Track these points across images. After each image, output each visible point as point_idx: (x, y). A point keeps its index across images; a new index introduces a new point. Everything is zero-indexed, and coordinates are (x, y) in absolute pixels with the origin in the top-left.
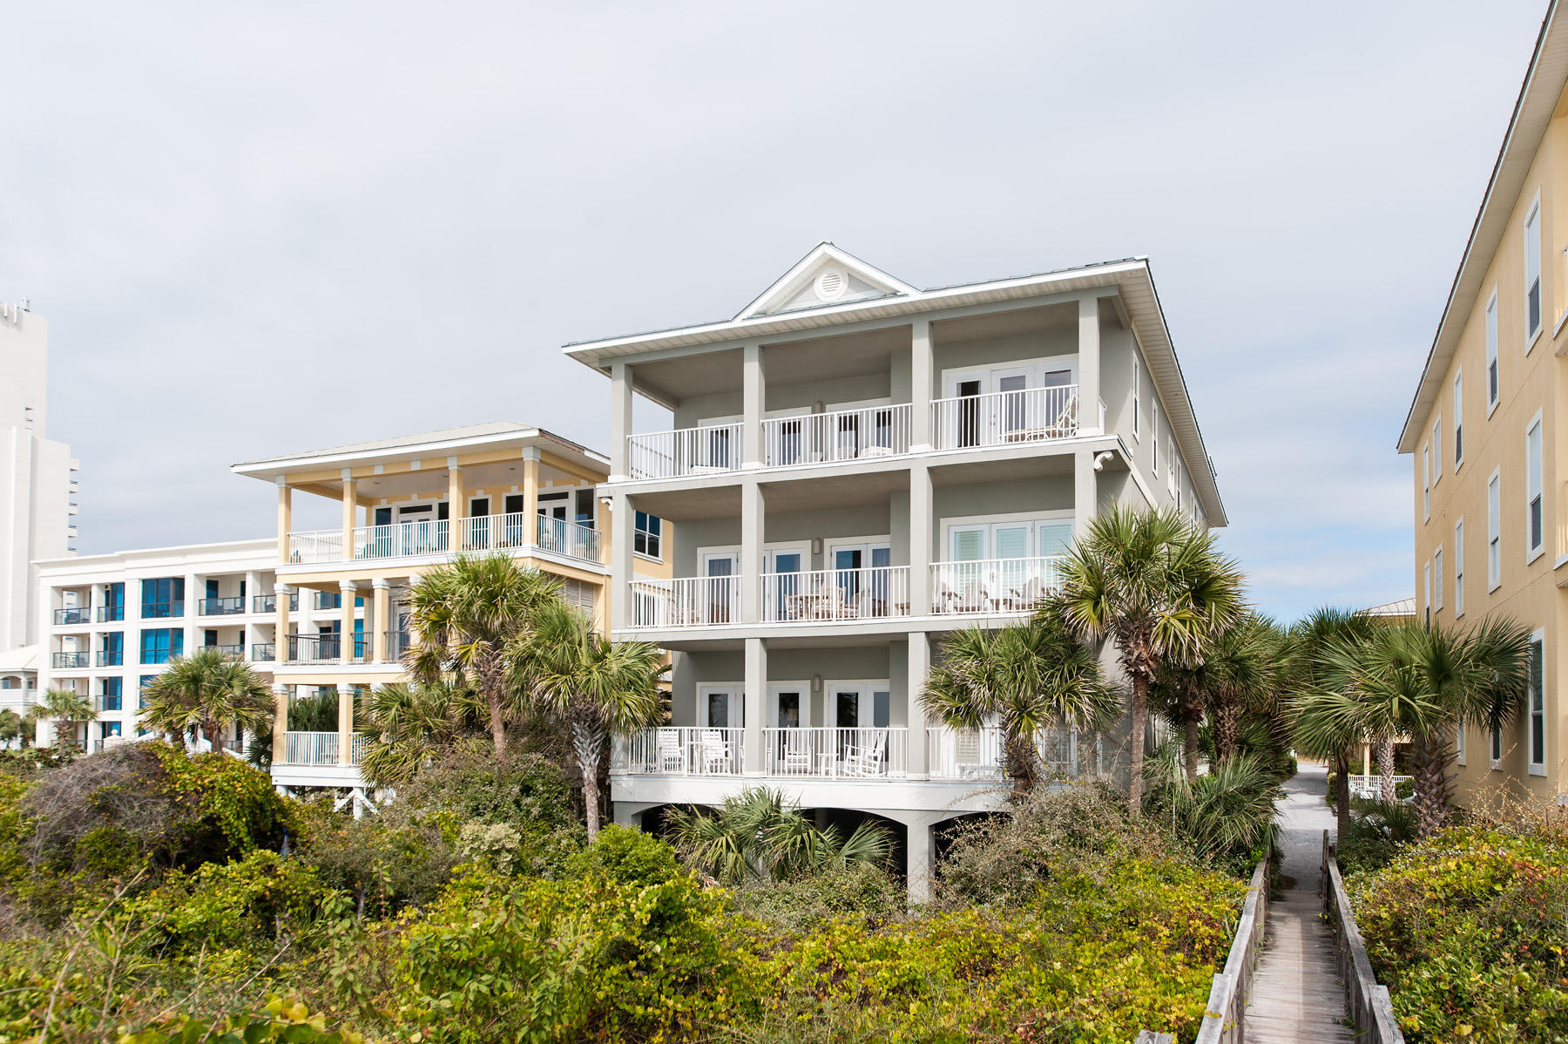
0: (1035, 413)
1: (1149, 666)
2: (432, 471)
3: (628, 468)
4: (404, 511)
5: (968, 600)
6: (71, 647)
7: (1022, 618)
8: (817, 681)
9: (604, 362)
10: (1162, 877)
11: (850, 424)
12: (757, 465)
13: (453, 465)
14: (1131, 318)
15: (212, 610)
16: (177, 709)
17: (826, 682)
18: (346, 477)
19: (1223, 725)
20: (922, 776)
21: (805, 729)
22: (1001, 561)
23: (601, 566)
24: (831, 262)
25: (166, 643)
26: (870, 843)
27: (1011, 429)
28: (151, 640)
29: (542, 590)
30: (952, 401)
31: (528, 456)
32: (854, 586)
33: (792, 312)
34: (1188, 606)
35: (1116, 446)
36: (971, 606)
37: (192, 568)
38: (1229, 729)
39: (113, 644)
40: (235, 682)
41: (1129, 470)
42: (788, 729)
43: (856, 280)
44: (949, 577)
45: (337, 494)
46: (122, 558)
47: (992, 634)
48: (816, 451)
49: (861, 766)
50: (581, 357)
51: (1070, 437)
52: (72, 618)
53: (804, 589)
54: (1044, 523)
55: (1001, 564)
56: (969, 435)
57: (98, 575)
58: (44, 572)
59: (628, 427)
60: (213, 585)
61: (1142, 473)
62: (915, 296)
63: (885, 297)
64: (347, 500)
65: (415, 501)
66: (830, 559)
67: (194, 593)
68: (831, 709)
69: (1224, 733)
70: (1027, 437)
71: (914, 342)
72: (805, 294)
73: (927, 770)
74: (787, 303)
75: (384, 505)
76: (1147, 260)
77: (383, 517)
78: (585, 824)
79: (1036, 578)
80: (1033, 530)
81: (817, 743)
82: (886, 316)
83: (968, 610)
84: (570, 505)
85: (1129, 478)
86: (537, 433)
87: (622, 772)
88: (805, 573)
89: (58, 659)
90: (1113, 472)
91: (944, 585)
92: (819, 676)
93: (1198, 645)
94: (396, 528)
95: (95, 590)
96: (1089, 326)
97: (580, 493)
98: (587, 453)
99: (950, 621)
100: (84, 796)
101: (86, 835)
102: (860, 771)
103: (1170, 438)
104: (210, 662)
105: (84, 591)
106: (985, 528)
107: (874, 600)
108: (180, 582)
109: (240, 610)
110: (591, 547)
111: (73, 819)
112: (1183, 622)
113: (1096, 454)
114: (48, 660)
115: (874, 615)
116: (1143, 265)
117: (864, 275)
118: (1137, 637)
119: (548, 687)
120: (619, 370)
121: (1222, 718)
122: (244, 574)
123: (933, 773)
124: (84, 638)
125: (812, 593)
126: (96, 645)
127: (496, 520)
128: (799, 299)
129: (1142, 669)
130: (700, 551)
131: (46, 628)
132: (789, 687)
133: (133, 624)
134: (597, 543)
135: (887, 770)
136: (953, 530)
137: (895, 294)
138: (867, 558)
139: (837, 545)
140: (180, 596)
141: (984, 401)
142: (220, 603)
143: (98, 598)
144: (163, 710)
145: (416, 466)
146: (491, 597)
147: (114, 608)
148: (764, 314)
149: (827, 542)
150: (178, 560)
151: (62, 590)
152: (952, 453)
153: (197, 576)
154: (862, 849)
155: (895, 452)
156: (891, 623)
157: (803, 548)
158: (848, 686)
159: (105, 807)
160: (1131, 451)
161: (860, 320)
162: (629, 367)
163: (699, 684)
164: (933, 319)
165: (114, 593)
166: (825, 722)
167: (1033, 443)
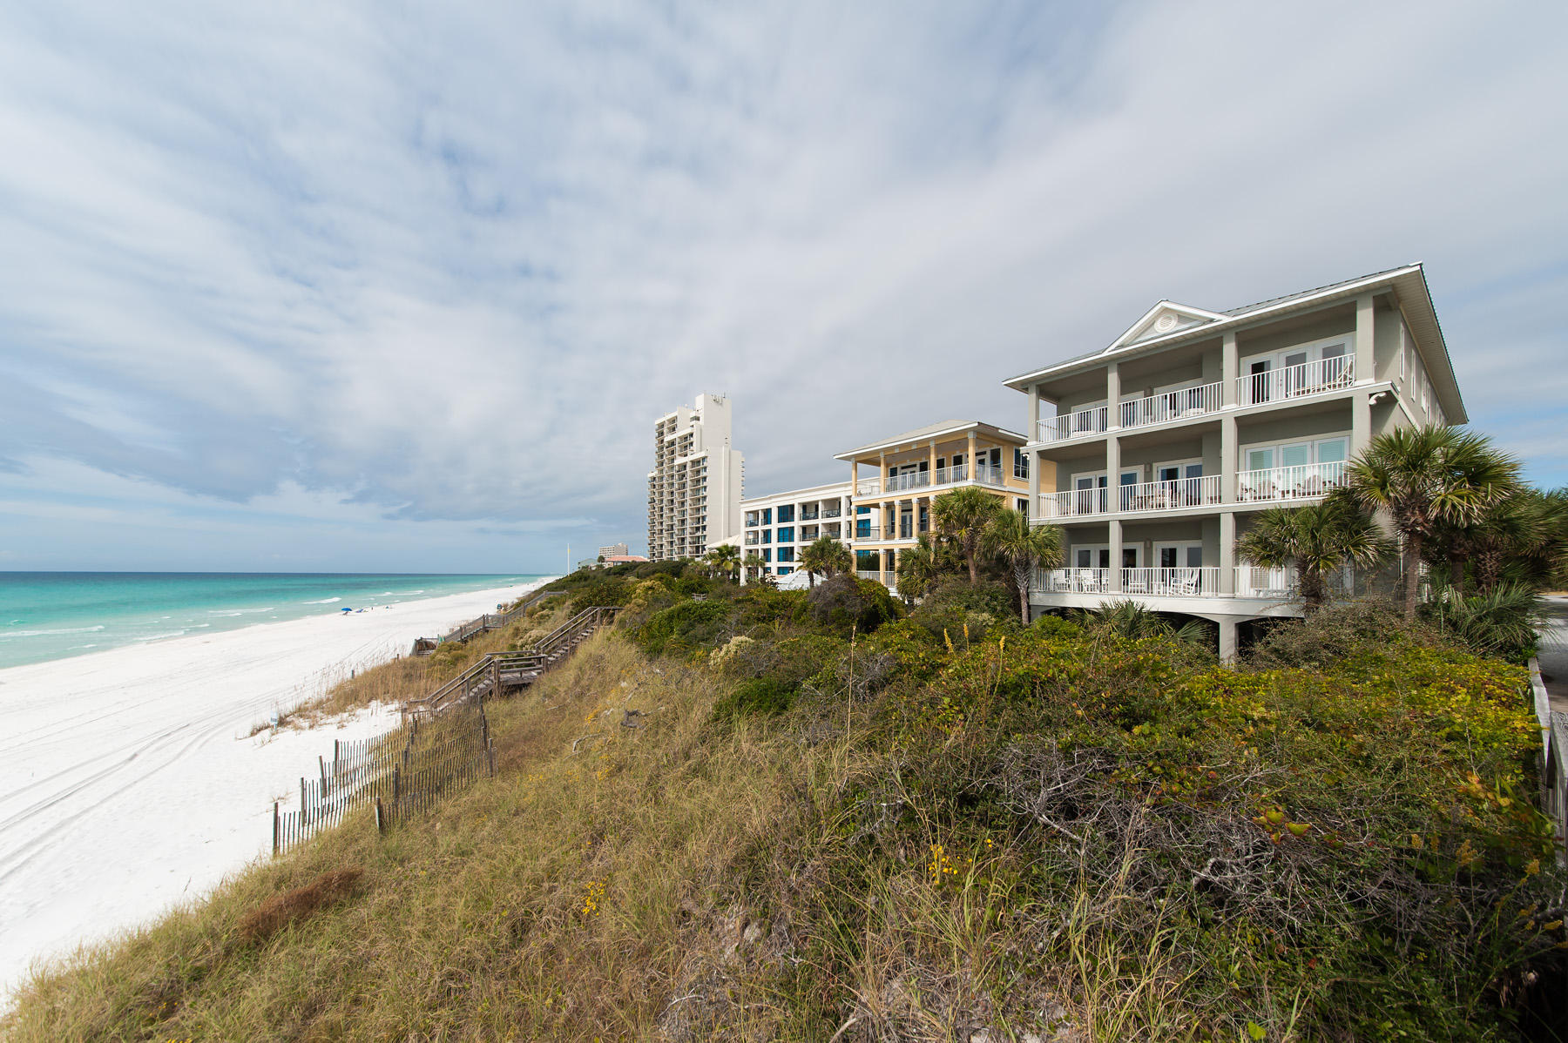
0: (1314, 374)
1: (1424, 527)
2: (922, 448)
3: (1037, 438)
4: (903, 468)
5: (1260, 492)
6: (751, 537)
7: (1317, 500)
8: (1148, 543)
9: (1023, 386)
10: (1446, 659)
11: (1173, 398)
12: (1116, 428)
13: (932, 445)
14: (1399, 302)
15: (805, 518)
16: (816, 561)
17: (1154, 543)
18: (882, 455)
19: (1485, 564)
20: (1231, 595)
21: (1140, 569)
22: (1291, 468)
23: (1005, 487)
24: (1166, 310)
25: (787, 533)
26: (1197, 632)
27: (1298, 387)
28: (781, 532)
29: (994, 502)
30: (1248, 377)
31: (971, 436)
32: (1174, 488)
33: (1140, 342)
34: (1465, 486)
35: (1390, 388)
36: (1267, 495)
37: (796, 500)
38: (1491, 567)
39: (767, 534)
40: (837, 549)
41: (1397, 401)
42: (1129, 569)
43: (1182, 318)
44: (1246, 479)
45: (878, 464)
46: (770, 498)
47: (1293, 511)
48: (1148, 414)
49: (1182, 589)
50: (1011, 386)
51: (1349, 386)
52: (752, 524)
53: (1140, 492)
54: (1321, 441)
55: (1291, 470)
56: (1259, 394)
57: (760, 506)
58: (743, 506)
59: (1037, 418)
60: (805, 506)
61: (1405, 401)
62: (1226, 320)
63: (1204, 324)
64: (882, 466)
65: (909, 463)
66: (1157, 474)
67: (798, 511)
68: (1157, 557)
69: (1485, 569)
70: (1311, 391)
71: (1224, 346)
72: (1149, 331)
73: (1234, 592)
74: (1136, 338)
75: (894, 466)
76: (1421, 265)
77: (893, 472)
78: (1021, 615)
79: (1315, 476)
80: (1312, 447)
81: (1149, 577)
82: (1205, 333)
83: (1260, 498)
84: (987, 458)
85: (1397, 406)
86: (976, 424)
87: (1035, 590)
88: (1140, 486)
89: (747, 542)
90: (1384, 405)
91: (1242, 484)
92: (1148, 539)
93: (1476, 511)
94: (899, 477)
95: (760, 512)
96: (1365, 318)
97: (992, 451)
98: (1000, 431)
99: (1249, 505)
100: (832, 595)
101: (833, 611)
102: (1181, 592)
103: (1423, 373)
104: (827, 540)
105: (756, 513)
106: (1274, 448)
107: (1187, 495)
108: (792, 506)
109: (816, 517)
110: (1000, 479)
111: (829, 604)
112: (1461, 497)
113: (1371, 395)
114: (744, 541)
115: (1187, 505)
116: (1418, 268)
117: (1185, 313)
118: (1414, 509)
119: (1007, 548)
120: (1033, 389)
121: (1483, 560)
122: (818, 501)
123: (1238, 594)
124: (756, 533)
125: (1145, 494)
126: (761, 535)
127: (950, 470)
128: (1146, 333)
129: (1419, 529)
130: (1073, 476)
131: (743, 529)
132: (1130, 546)
133: (775, 526)
134: (1002, 475)
135: (1200, 591)
136: (1248, 452)
137: (1212, 321)
138: (1182, 472)
139: (1160, 467)
140: (793, 513)
141: (1273, 374)
142: (807, 515)
143: (761, 516)
144: (811, 562)
145: (914, 447)
146: (972, 508)
147: (767, 520)
148: (1121, 346)
149: (1155, 465)
150: (792, 497)
151: (748, 513)
152: (1248, 407)
153: (799, 504)
154: (1191, 634)
155: (1206, 411)
156: (1205, 508)
157: (1139, 470)
158: (1169, 545)
159: (839, 600)
160: (1399, 388)
161: (1185, 339)
162: (1037, 386)
163: (1072, 546)
164: (1238, 331)
165: (767, 512)
166: (1154, 564)
167: (1317, 395)
